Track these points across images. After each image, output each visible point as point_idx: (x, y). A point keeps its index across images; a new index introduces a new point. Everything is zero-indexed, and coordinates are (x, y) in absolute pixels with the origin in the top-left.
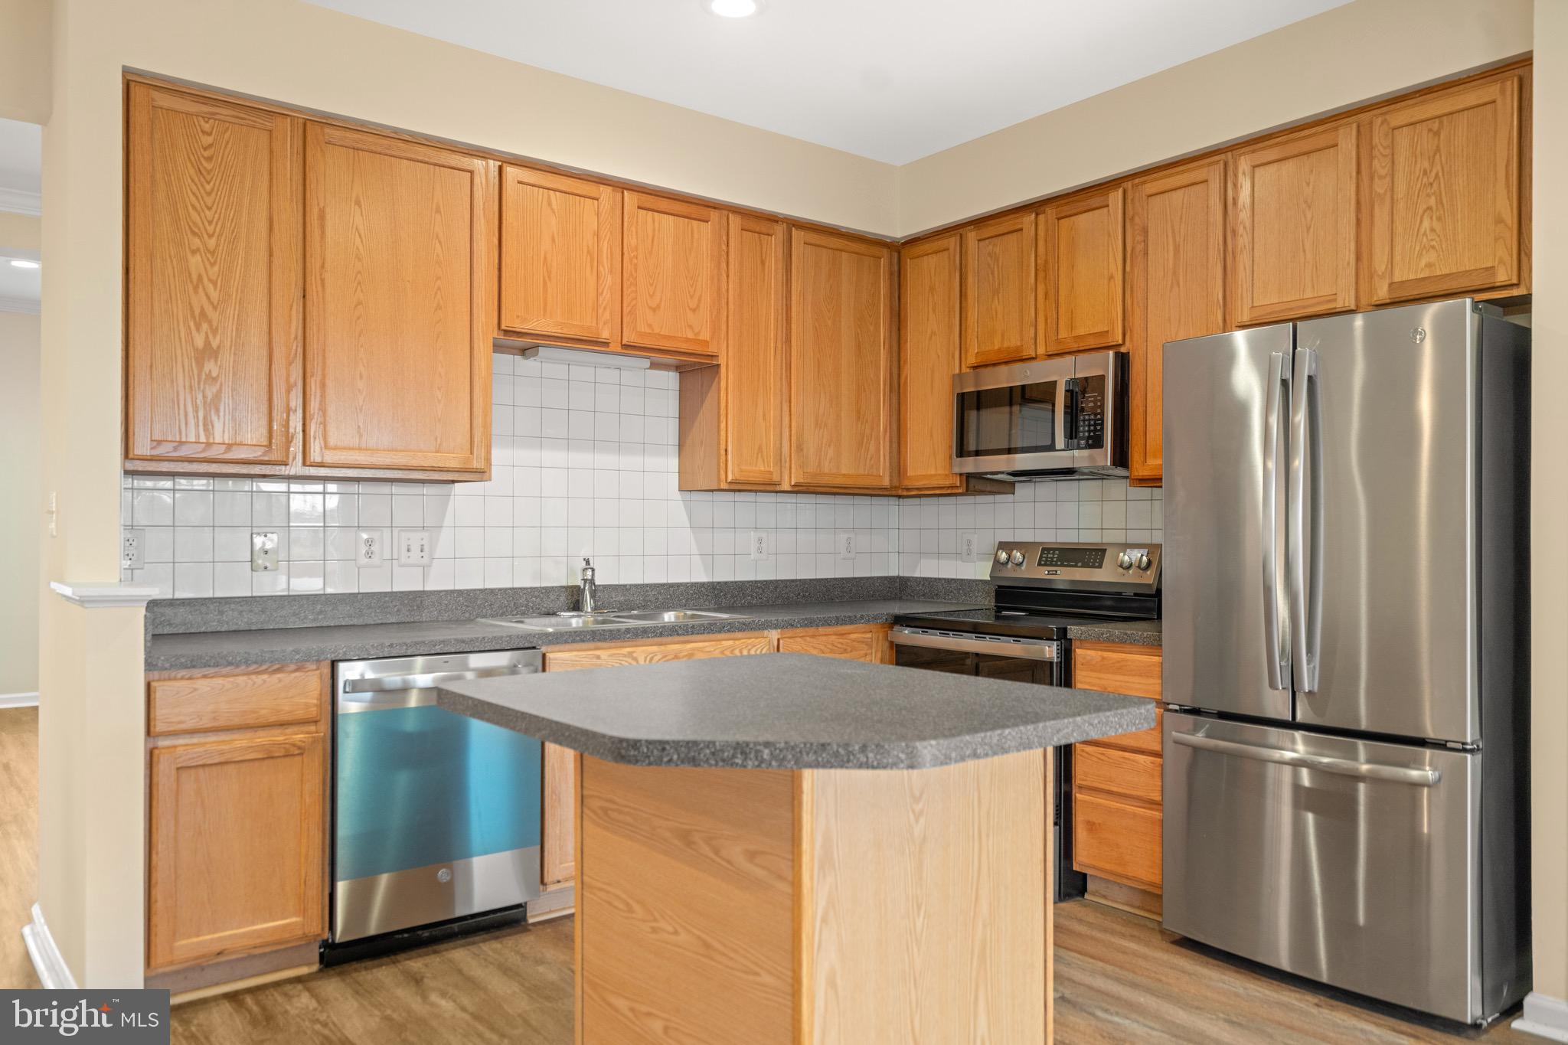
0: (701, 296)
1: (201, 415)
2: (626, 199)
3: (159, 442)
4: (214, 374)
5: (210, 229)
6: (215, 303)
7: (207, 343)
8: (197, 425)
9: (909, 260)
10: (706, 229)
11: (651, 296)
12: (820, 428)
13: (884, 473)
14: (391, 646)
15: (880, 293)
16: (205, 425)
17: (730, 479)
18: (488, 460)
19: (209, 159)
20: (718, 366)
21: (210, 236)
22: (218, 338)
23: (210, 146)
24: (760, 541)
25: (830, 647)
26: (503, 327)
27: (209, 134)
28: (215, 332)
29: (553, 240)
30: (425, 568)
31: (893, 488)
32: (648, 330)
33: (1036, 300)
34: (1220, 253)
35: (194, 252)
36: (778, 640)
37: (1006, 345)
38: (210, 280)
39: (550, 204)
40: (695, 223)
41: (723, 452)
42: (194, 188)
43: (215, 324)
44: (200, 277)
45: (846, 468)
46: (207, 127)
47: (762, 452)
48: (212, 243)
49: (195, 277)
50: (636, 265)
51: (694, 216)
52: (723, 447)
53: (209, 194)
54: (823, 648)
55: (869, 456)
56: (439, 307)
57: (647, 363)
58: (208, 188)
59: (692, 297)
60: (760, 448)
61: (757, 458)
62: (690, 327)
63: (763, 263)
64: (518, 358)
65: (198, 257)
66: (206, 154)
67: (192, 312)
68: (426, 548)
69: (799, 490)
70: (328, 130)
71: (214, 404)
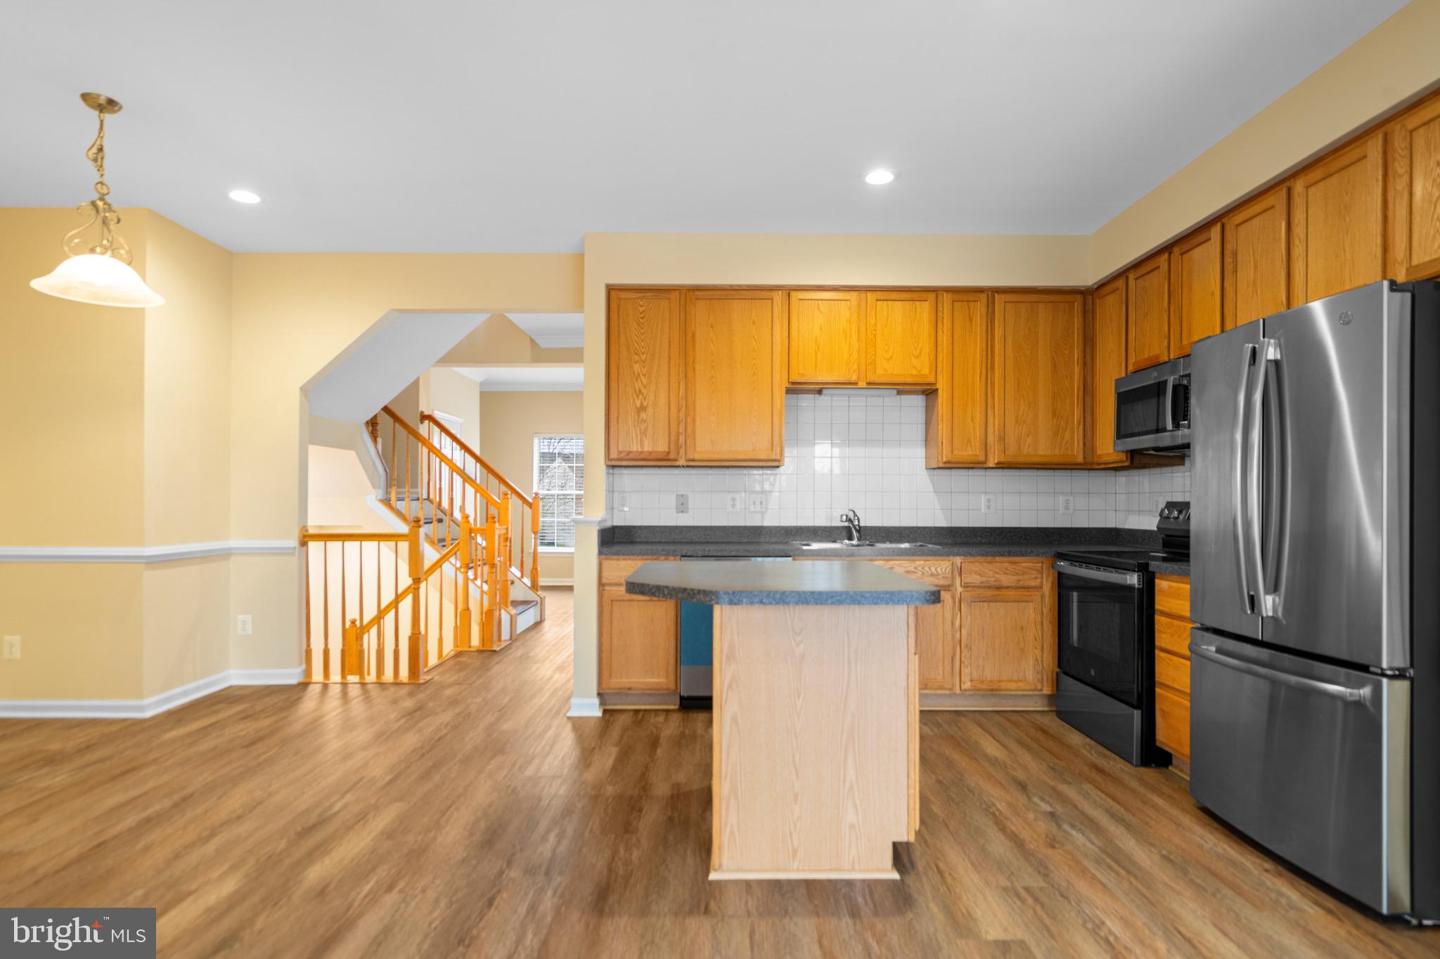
0: (922, 348)
1: (639, 438)
2: (868, 297)
3: (621, 452)
4: (645, 419)
5: (643, 351)
6: (645, 384)
7: (642, 404)
8: (637, 443)
9: (1098, 300)
10: (926, 305)
11: (886, 352)
12: (1020, 424)
13: (1078, 452)
14: (709, 550)
15: (1074, 327)
16: (641, 443)
17: (944, 460)
18: (782, 453)
19: (642, 318)
20: (937, 390)
21: (643, 354)
22: (646, 401)
23: (644, 311)
24: (989, 501)
25: (1004, 570)
26: (790, 381)
27: (642, 306)
28: (645, 399)
29: (821, 329)
30: (763, 513)
31: (1085, 463)
32: (884, 373)
33: (1169, 318)
34: (1283, 264)
35: (636, 362)
36: (961, 563)
37: (1151, 354)
38: (643, 374)
39: (819, 308)
40: (917, 303)
41: (940, 444)
42: (636, 333)
43: (645, 395)
44: (639, 374)
45: (1044, 450)
46: (642, 303)
47: (970, 442)
48: (643, 357)
49: (636, 373)
50: (875, 335)
51: (916, 299)
52: (940, 440)
53: (642, 334)
54: (997, 570)
55: (1064, 442)
56: (754, 374)
57: (895, 392)
58: (642, 331)
59: (916, 349)
60: (969, 440)
61: (967, 445)
62: (914, 367)
63: (971, 320)
64: (817, 396)
65: (638, 365)
66: (642, 315)
67: (635, 391)
68: (764, 503)
69: (1001, 466)
70: (696, 293)
71: (644, 433)
